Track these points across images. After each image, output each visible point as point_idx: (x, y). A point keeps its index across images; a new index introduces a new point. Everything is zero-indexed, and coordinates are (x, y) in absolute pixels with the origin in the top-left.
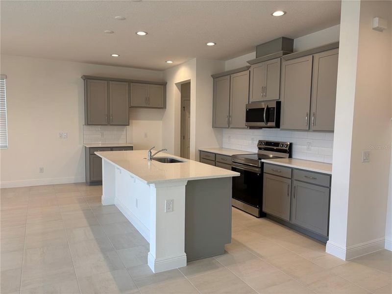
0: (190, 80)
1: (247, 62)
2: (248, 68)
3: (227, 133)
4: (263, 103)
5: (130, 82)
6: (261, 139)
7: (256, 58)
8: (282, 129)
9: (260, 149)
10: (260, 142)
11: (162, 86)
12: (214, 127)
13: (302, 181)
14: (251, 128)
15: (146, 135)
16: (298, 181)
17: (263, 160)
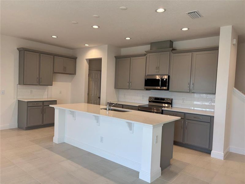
0: (102, 58)
1: (145, 51)
2: (145, 55)
3: (122, 92)
4: (157, 76)
5: (54, 55)
6: (150, 96)
7: (151, 50)
8: (170, 91)
9: (150, 102)
10: (150, 98)
11: (74, 60)
12: (115, 88)
13: (190, 120)
14: (147, 89)
15: (61, 92)
16: (189, 120)
17: (163, 109)
